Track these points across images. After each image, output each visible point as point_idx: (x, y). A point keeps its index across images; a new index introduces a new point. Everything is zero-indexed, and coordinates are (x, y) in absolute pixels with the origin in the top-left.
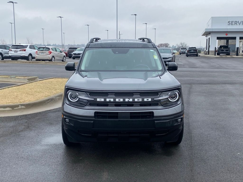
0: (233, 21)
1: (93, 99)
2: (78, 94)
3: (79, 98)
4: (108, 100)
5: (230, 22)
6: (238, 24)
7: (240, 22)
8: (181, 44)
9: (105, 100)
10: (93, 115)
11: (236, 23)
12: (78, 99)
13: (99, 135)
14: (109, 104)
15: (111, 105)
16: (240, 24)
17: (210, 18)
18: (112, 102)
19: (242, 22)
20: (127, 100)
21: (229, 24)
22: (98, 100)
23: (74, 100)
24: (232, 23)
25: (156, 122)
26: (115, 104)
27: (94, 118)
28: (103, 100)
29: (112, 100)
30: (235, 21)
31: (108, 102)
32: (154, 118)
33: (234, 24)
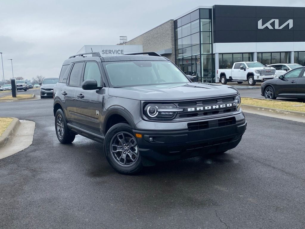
0: (107, 50)
1: (182, 110)
2: (157, 108)
3: (160, 112)
4: (198, 109)
5: (104, 50)
6: (112, 53)
7: (114, 51)
8: (38, 77)
9: (196, 109)
10: (187, 127)
11: (110, 52)
12: (158, 113)
13: (187, 150)
14: (198, 113)
15: (201, 115)
16: (114, 53)
17: (83, 46)
18: (202, 111)
19: (115, 51)
20: (214, 107)
21: (103, 53)
22: (189, 110)
23: (154, 115)
24: (106, 52)
25: (239, 126)
26: (204, 113)
27: (187, 131)
28: (193, 109)
29: (202, 108)
30: (109, 50)
31: (198, 111)
32: (237, 123)
33: (108, 53)
